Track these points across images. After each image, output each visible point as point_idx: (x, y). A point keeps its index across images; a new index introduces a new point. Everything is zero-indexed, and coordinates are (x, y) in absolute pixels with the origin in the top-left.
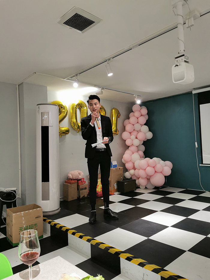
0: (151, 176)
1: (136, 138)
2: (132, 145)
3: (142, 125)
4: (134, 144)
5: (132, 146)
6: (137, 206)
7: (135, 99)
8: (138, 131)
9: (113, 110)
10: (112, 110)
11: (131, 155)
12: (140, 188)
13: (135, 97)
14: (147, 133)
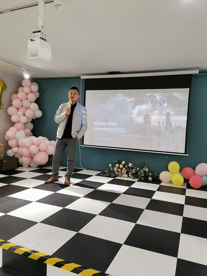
0: (35, 154)
1: (24, 115)
2: (19, 121)
3: (31, 102)
4: (20, 121)
5: (18, 123)
6: (10, 184)
8: (27, 108)
11: (16, 133)
12: (22, 166)
14: (36, 111)
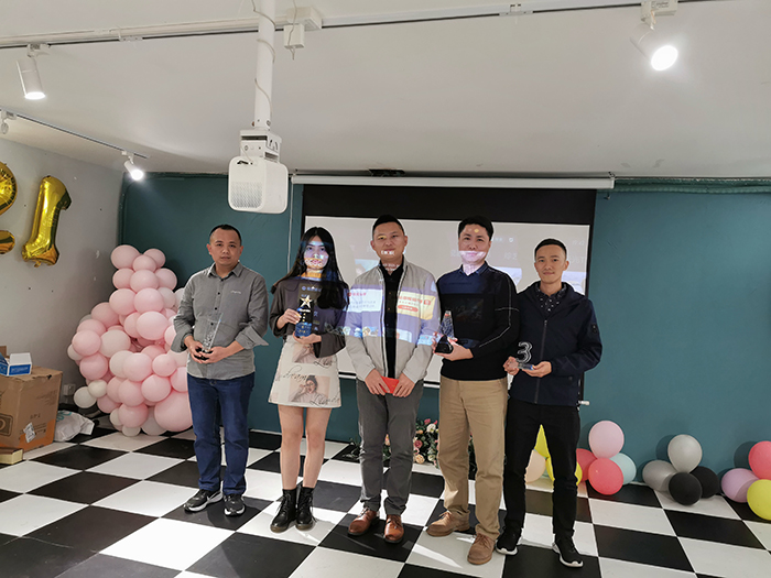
0: (157, 403)
6: (94, 504)
7: (126, 164)
9: (47, 185)
10: (42, 183)
11: (101, 335)
13: (126, 158)
